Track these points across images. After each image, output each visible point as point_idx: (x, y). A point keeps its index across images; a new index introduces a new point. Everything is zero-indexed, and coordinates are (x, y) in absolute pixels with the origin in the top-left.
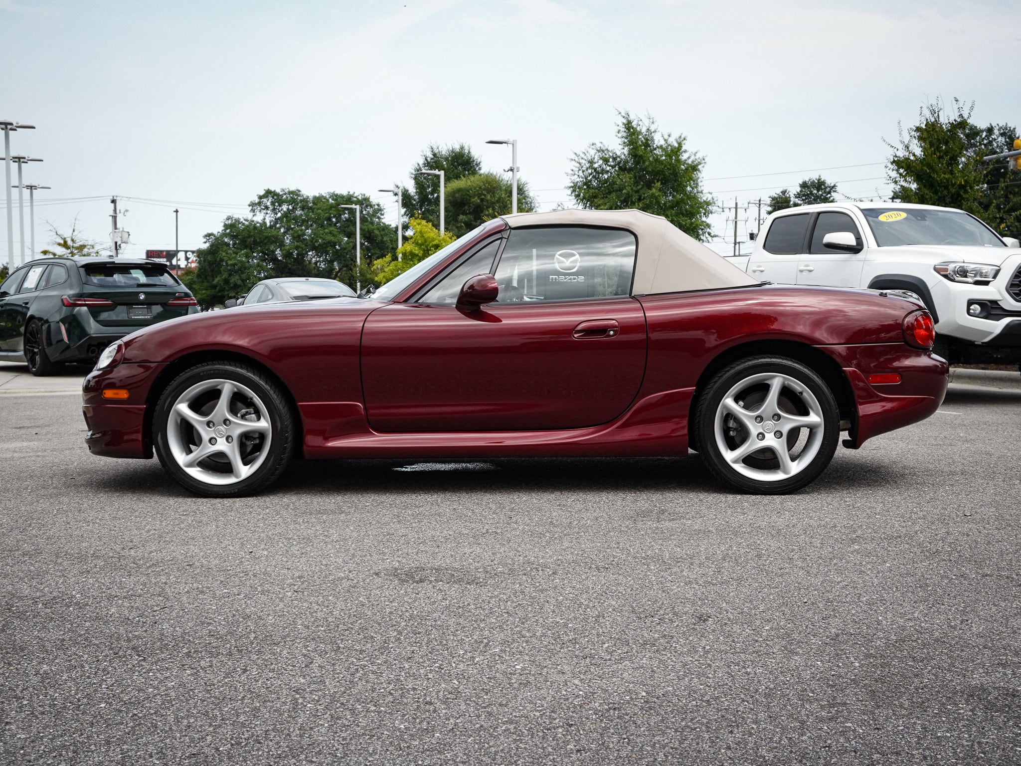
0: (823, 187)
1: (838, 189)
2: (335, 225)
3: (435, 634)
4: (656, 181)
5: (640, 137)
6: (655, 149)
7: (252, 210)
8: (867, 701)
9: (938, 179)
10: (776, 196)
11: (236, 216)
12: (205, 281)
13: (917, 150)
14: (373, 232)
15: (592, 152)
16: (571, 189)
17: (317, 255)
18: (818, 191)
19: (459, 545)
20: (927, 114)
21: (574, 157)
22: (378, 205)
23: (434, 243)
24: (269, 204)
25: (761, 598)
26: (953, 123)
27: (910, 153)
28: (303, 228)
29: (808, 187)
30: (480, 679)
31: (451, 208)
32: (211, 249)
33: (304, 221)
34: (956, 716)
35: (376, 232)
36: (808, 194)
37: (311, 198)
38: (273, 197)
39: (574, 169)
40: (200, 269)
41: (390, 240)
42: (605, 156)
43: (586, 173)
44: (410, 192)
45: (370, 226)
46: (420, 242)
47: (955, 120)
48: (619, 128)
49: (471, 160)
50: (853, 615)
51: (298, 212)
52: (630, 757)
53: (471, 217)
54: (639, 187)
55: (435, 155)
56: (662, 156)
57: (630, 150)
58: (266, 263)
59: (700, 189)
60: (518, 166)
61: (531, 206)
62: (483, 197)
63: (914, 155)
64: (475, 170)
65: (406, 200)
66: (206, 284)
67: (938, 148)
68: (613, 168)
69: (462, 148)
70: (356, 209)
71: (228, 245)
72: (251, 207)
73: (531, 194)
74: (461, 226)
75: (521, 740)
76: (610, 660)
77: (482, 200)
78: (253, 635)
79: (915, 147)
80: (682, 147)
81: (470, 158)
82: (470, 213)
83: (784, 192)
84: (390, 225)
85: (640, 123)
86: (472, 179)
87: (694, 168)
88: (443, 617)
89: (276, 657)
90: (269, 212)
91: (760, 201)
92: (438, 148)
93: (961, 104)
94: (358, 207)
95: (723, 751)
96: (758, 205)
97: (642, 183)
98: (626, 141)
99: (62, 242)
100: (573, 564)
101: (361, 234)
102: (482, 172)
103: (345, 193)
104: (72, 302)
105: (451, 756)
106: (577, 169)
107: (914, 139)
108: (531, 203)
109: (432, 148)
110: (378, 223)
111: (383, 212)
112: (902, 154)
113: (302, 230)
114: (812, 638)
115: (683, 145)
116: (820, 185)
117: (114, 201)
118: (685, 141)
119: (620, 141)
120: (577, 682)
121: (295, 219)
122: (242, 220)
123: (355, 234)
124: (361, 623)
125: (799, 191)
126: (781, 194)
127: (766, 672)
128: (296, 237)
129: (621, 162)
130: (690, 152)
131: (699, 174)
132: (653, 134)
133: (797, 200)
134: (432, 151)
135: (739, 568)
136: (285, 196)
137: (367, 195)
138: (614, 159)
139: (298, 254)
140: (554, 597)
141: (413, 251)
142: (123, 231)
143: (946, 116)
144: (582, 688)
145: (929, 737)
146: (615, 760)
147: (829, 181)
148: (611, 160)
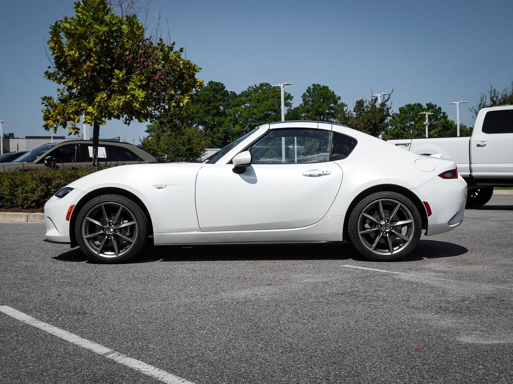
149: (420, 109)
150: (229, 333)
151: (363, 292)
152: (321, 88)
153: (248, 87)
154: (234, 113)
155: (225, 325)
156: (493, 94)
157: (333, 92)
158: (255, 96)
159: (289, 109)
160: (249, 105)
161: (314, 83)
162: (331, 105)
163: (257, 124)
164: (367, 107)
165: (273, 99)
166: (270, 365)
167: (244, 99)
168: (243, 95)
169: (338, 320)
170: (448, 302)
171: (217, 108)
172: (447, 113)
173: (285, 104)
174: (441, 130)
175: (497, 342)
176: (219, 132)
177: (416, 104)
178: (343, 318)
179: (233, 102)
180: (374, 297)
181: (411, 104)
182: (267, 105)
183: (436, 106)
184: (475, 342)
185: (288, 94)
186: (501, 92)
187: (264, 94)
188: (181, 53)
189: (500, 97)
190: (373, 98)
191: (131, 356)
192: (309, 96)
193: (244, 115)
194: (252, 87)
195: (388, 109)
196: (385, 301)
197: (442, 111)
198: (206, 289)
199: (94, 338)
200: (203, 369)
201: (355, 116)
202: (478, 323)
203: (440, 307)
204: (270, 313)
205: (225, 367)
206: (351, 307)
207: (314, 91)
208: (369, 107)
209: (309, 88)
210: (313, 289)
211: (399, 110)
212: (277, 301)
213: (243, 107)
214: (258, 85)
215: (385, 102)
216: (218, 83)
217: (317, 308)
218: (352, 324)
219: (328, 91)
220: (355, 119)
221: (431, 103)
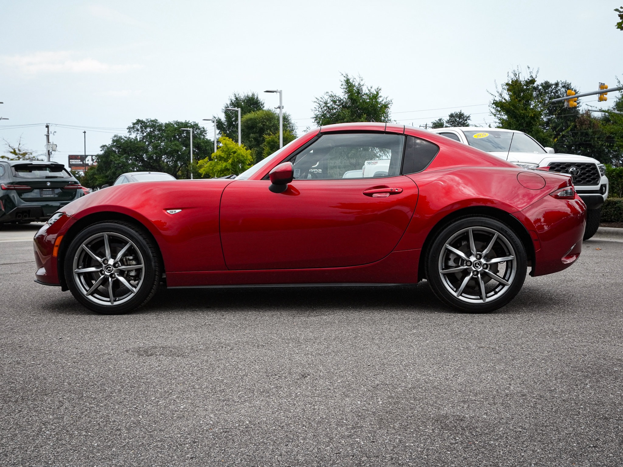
0: (462, 117)
1: (471, 118)
2: (178, 140)
3: (143, 388)
4: (363, 114)
5: (354, 88)
6: (363, 95)
7: (129, 131)
8: (375, 425)
9: (519, 113)
10: (435, 122)
11: (119, 135)
12: (102, 173)
13: (507, 96)
14: (200, 144)
15: (326, 97)
16: (315, 119)
17: (168, 158)
18: (459, 119)
19: (185, 333)
20: (512, 76)
21: (316, 100)
22: (203, 128)
23: (233, 150)
24: (139, 128)
25: (345, 363)
26: (527, 81)
27: (502, 98)
28: (159, 141)
29: (454, 117)
30: (156, 415)
31: (246, 130)
32: (105, 154)
33: (160, 138)
34: (422, 433)
35: (202, 144)
36: (454, 121)
37: (164, 124)
38: (141, 124)
39: (316, 107)
40: (99, 166)
41: (211, 149)
42: (334, 99)
43: (323, 109)
44: (222, 120)
45: (199, 140)
46: (225, 150)
47: (528, 79)
48: (342, 83)
49: (259, 102)
50: (393, 372)
51: (157, 133)
52: (220, 461)
53: (258, 135)
54: (354, 117)
55: (237, 99)
56: (367, 99)
57: (348, 96)
58: (138, 162)
59: (389, 119)
60: (283, 105)
61: (292, 128)
62: (264, 123)
63: (505, 99)
64: (261, 107)
65: (219, 125)
66: (102, 175)
67: (519, 96)
68: (338, 106)
69: (253, 95)
70: (190, 130)
71: (115, 152)
72: (128, 130)
73: (293, 122)
74: (252, 141)
75: (162, 452)
76: (238, 402)
77: (264, 125)
78: (36, 389)
79: (505, 95)
80: (379, 94)
81: (258, 101)
82: (257, 133)
83: (440, 120)
84: (211, 140)
85: (354, 80)
86: (258, 113)
87: (386, 106)
88: (153, 377)
89: (43, 402)
90: (139, 132)
91: (426, 125)
92: (239, 95)
93: (531, 70)
94: (191, 129)
95: (276, 457)
96: (425, 128)
97: (355, 115)
98: (346, 90)
99: (13, 151)
100: (244, 344)
101: (193, 145)
102: (264, 109)
103: (183, 121)
104: (6, 187)
105: (115, 462)
106: (318, 107)
107: (505, 90)
108: (292, 127)
109: (235, 95)
110: (204, 139)
111: (206, 132)
112: (498, 99)
113: (159, 143)
114: (362, 387)
115: (379, 93)
116: (461, 115)
117: (47, 127)
118: (380, 91)
119: (343, 90)
120: (212, 416)
121: (155, 136)
122: (123, 137)
123: (190, 145)
124: (103, 381)
125: (448, 119)
126: (438, 121)
127: (325, 408)
128: (155, 147)
129: (343, 103)
130: (383, 97)
131: (389, 110)
132: (362, 87)
133: (447, 124)
134: (235, 97)
135: (341, 345)
136: (148, 123)
137: (197, 122)
138: (340, 101)
139: (156, 157)
140: (223, 364)
141: (221, 155)
142: (53, 144)
143: (523, 77)
144: (213, 419)
145: (400, 446)
146: (211, 463)
147: (466, 114)
148: (337, 102)
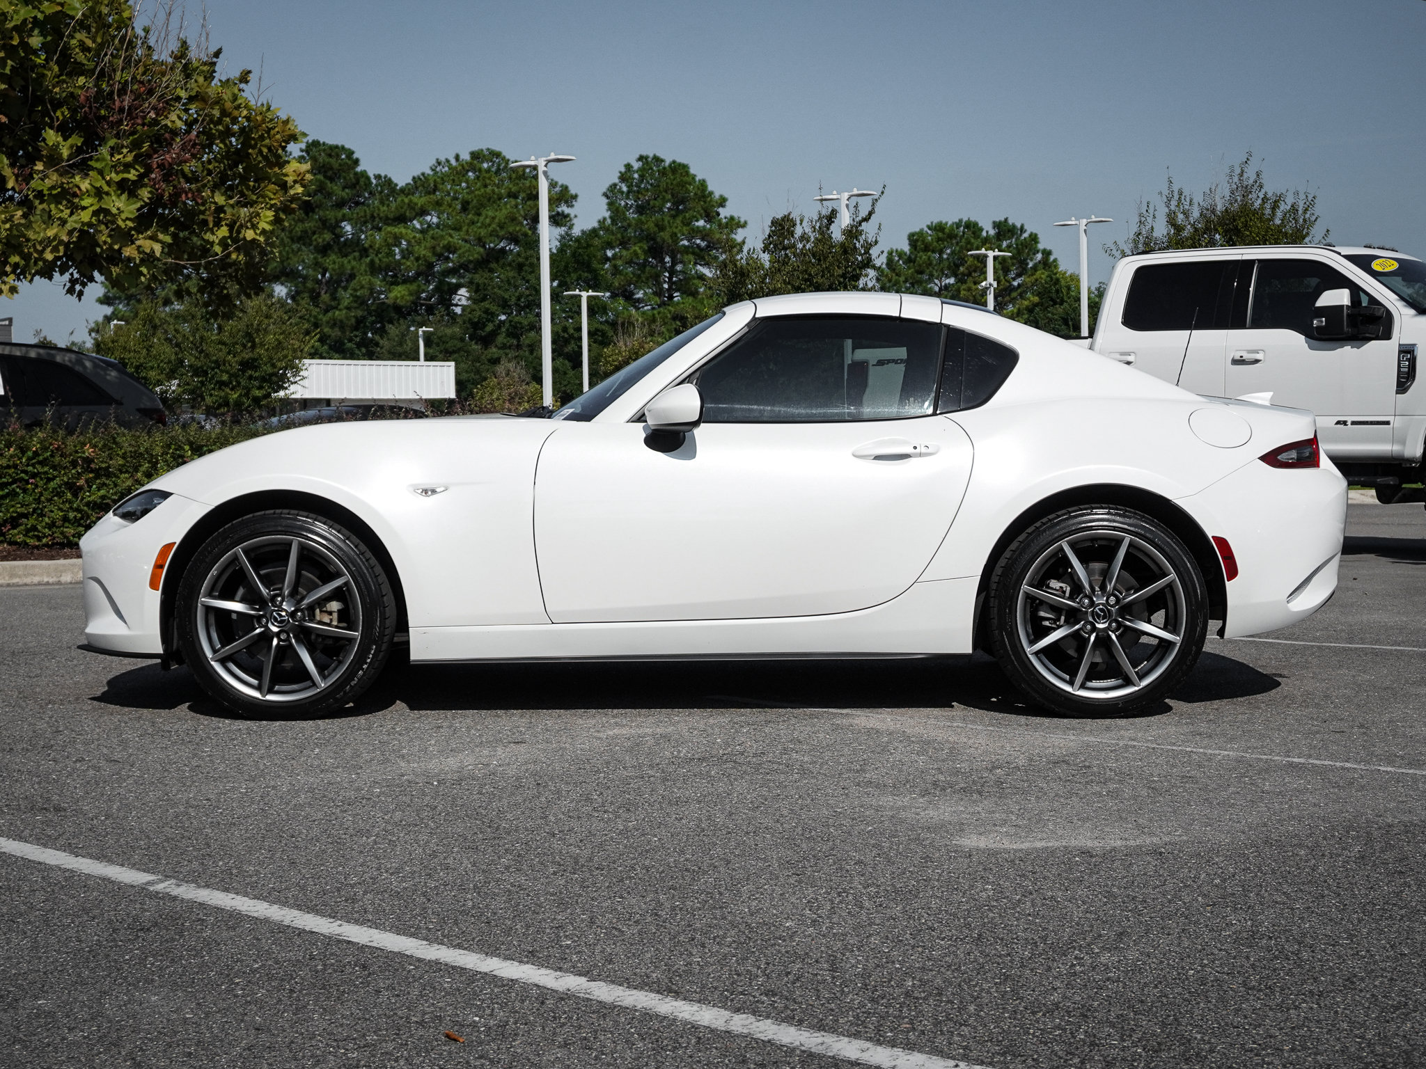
149: (975, 238)
150: (428, 842)
151: (755, 755)
152: (664, 168)
153: (434, 162)
154: (389, 246)
155: (416, 825)
156: (1174, 203)
157: (703, 184)
158: (456, 192)
159: (567, 234)
160: (435, 220)
161: (644, 154)
162: (697, 224)
163: (462, 281)
164: (804, 238)
165: (513, 202)
166: (528, 895)
167: (419, 200)
168: (417, 188)
169: (687, 813)
170: (957, 772)
171: (334, 228)
172: (1054, 251)
173: (550, 217)
174: (1036, 305)
175: (1039, 845)
176: (341, 307)
177: (961, 221)
178: (699, 808)
179: (385, 208)
180: (779, 764)
181: (946, 223)
182: (494, 218)
183: (1022, 230)
184: (993, 846)
185: (562, 186)
186: (1198, 198)
187: (486, 186)
188: (242, 86)
189: (1196, 214)
190: (825, 212)
191: (207, 886)
192: (629, 192)
193: (422, 251)
194: (448, 161)
195: (868, 246)
196: (804, 772)
197: (1041, 246)
198: (356, 754)
199: (105, 857)
200: (379, 905)
201: (767, 265)
202: (1012, 812)
203: (935, 784)
204: (525, 800)
205: (429, 900)
206: (721, 787)
207: (642, 177)
208: (812, 239)
209: (628, 166)
210: (630, 750)
211: (909, 239)
212: (541, 777)
213: (418, 226)
214: (466, 156)
215: (860, 223)
216: (337, 147)
217: (639, 788)
218: (720, 819)
219: (686, 179)
220: (766, 275)
221: (1006, 220)
